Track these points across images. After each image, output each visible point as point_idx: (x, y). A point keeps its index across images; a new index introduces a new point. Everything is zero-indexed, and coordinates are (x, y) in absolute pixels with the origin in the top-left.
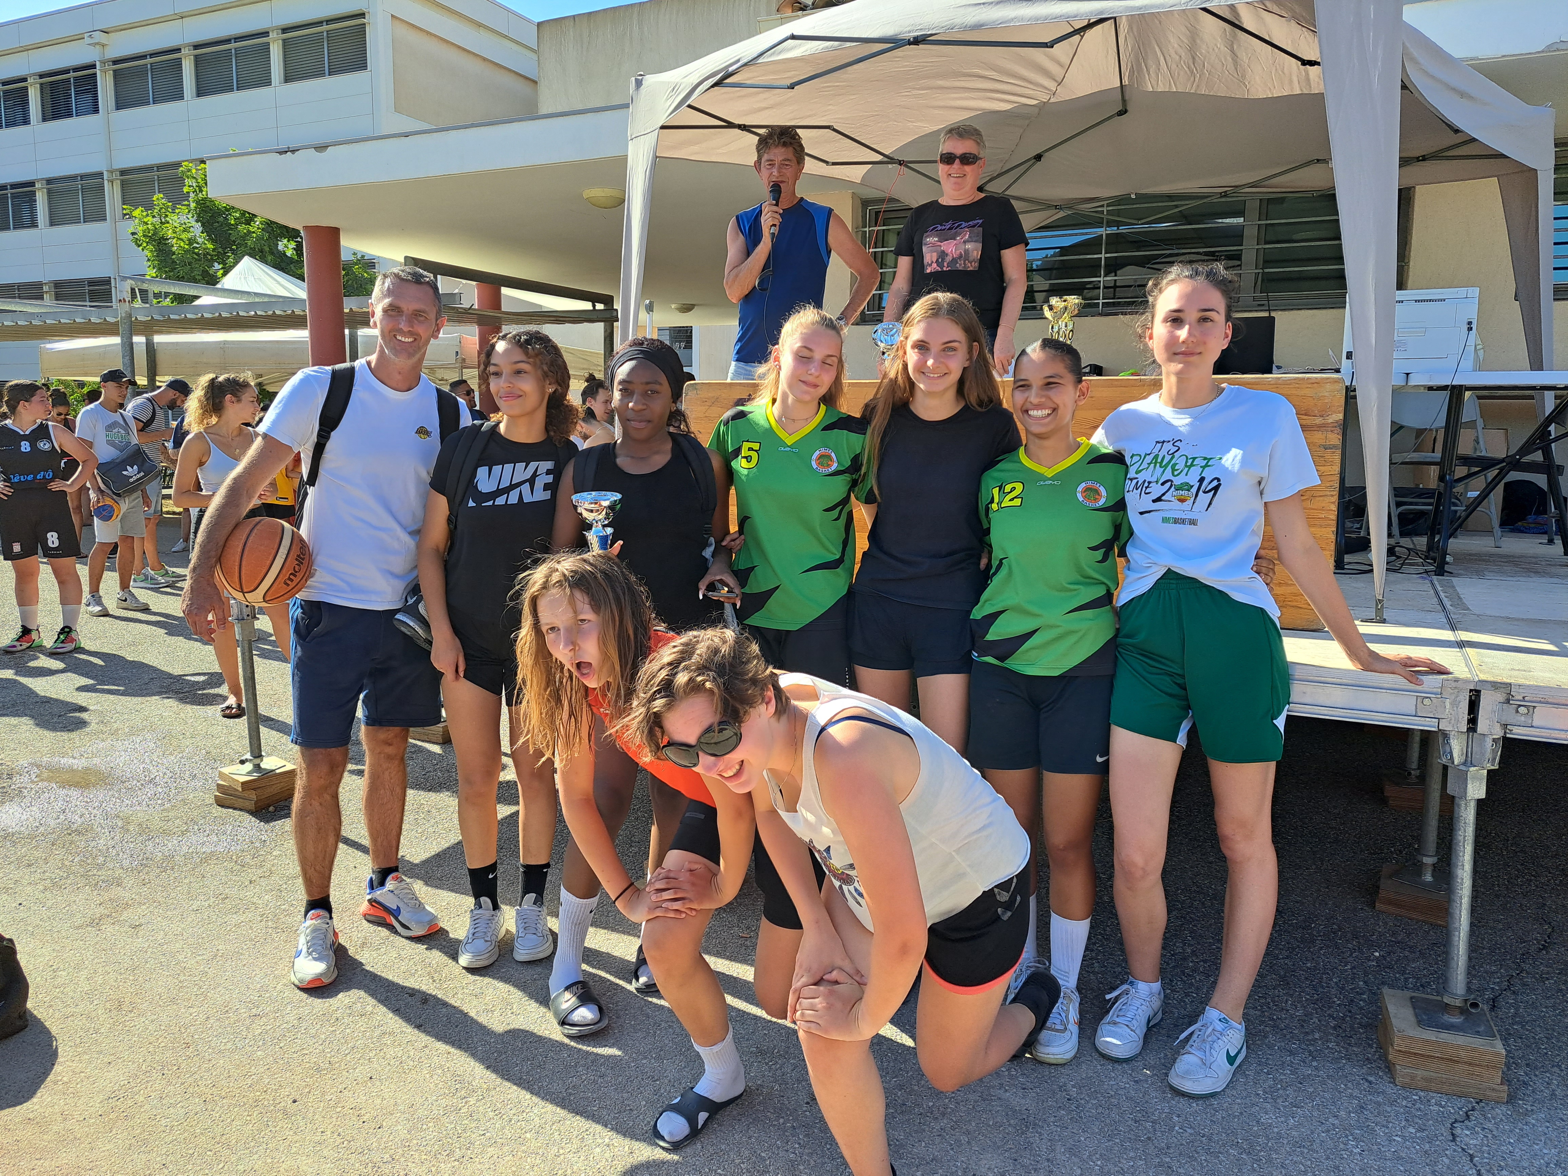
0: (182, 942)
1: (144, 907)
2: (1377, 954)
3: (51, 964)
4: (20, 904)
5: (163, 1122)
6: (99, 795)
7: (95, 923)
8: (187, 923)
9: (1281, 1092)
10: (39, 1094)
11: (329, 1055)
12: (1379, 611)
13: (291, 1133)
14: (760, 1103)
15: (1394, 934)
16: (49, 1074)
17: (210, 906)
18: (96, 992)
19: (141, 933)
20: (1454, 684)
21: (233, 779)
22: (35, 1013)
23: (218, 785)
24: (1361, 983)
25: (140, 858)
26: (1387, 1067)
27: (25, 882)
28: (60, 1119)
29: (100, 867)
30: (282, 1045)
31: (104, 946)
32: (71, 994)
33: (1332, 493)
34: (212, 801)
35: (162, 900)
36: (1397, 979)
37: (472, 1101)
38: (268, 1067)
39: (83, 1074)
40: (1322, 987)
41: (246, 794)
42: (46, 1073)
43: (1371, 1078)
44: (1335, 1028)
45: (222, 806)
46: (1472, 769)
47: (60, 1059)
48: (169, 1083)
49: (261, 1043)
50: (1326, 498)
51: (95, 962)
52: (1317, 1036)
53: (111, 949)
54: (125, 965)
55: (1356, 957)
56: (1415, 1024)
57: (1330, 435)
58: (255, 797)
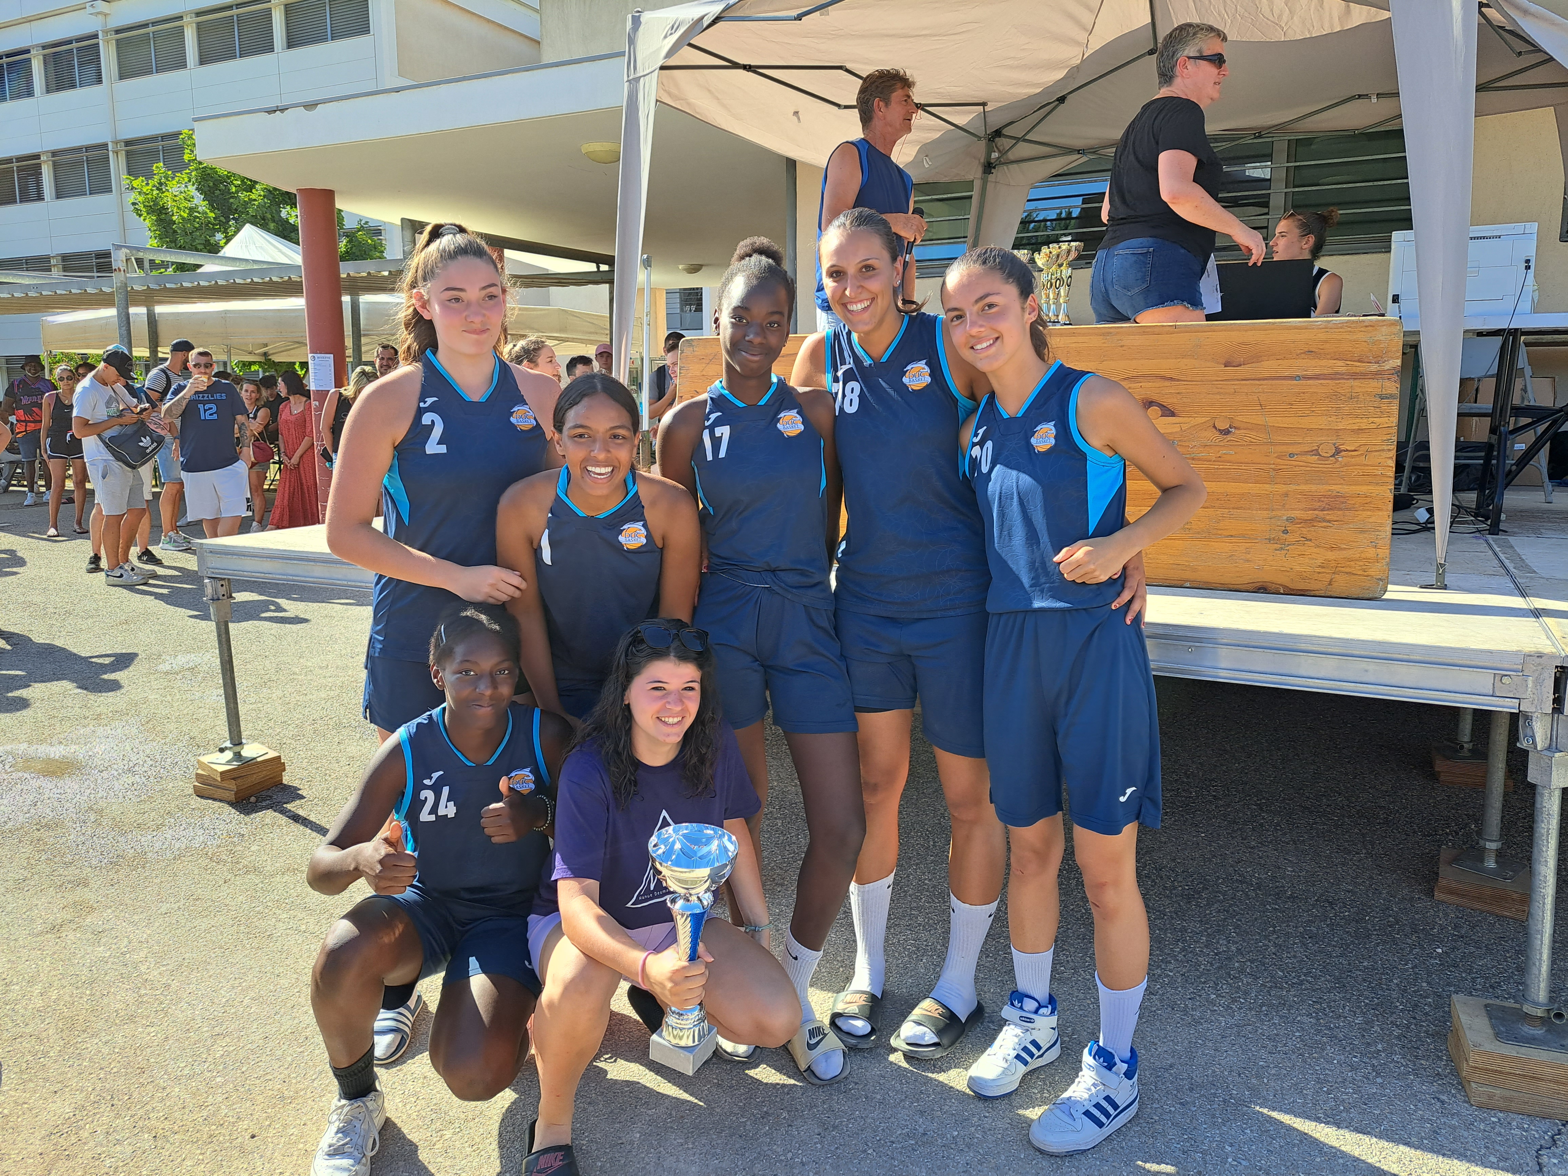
0: (146, 951)
1: (110, 911)
2: (1440, 951)
5: (108, 1162)
6: (71, 785)
7: (55, 928)
8: (155, 928)
9: (1344, 1115)
11: (294, 1081)
12: (1441, 576)
14: (766, 1134)
15: (1456, 927)
17: (179, 908)
18: (49, 1009)
19: (103, 940)
20: (1539, 659)
21: (212, 768)
23: (197, 774)
24: (1425, 984)
25: (111, 855)
26: (1460, 1083)
29: (68, 865)
30: (244, 1069)
31: (62, 956)
32: (22, 1011)
33: (1389, 447)
34: (191, 791)
35: (130, 902)
36: (1464, 980)
37: (448, 1134)
38: (226, 1095)
39: (26, 1106)
40: (1383, 990)
41: (225, 784)
43: (1444, 1097)
44: (1398, 1038)
45: (202, 797)
46: (1559, 755)
48: (118, 1116)
49: (221, 1067)
50: (1382, 453)
51: (51, 974)
52: (1380, 1047)
53: (69, 959)
54: (83, 977)
55: (1417, 954)
56: (1492, 1037)
57: (1387, 384)
58: (234, 788)
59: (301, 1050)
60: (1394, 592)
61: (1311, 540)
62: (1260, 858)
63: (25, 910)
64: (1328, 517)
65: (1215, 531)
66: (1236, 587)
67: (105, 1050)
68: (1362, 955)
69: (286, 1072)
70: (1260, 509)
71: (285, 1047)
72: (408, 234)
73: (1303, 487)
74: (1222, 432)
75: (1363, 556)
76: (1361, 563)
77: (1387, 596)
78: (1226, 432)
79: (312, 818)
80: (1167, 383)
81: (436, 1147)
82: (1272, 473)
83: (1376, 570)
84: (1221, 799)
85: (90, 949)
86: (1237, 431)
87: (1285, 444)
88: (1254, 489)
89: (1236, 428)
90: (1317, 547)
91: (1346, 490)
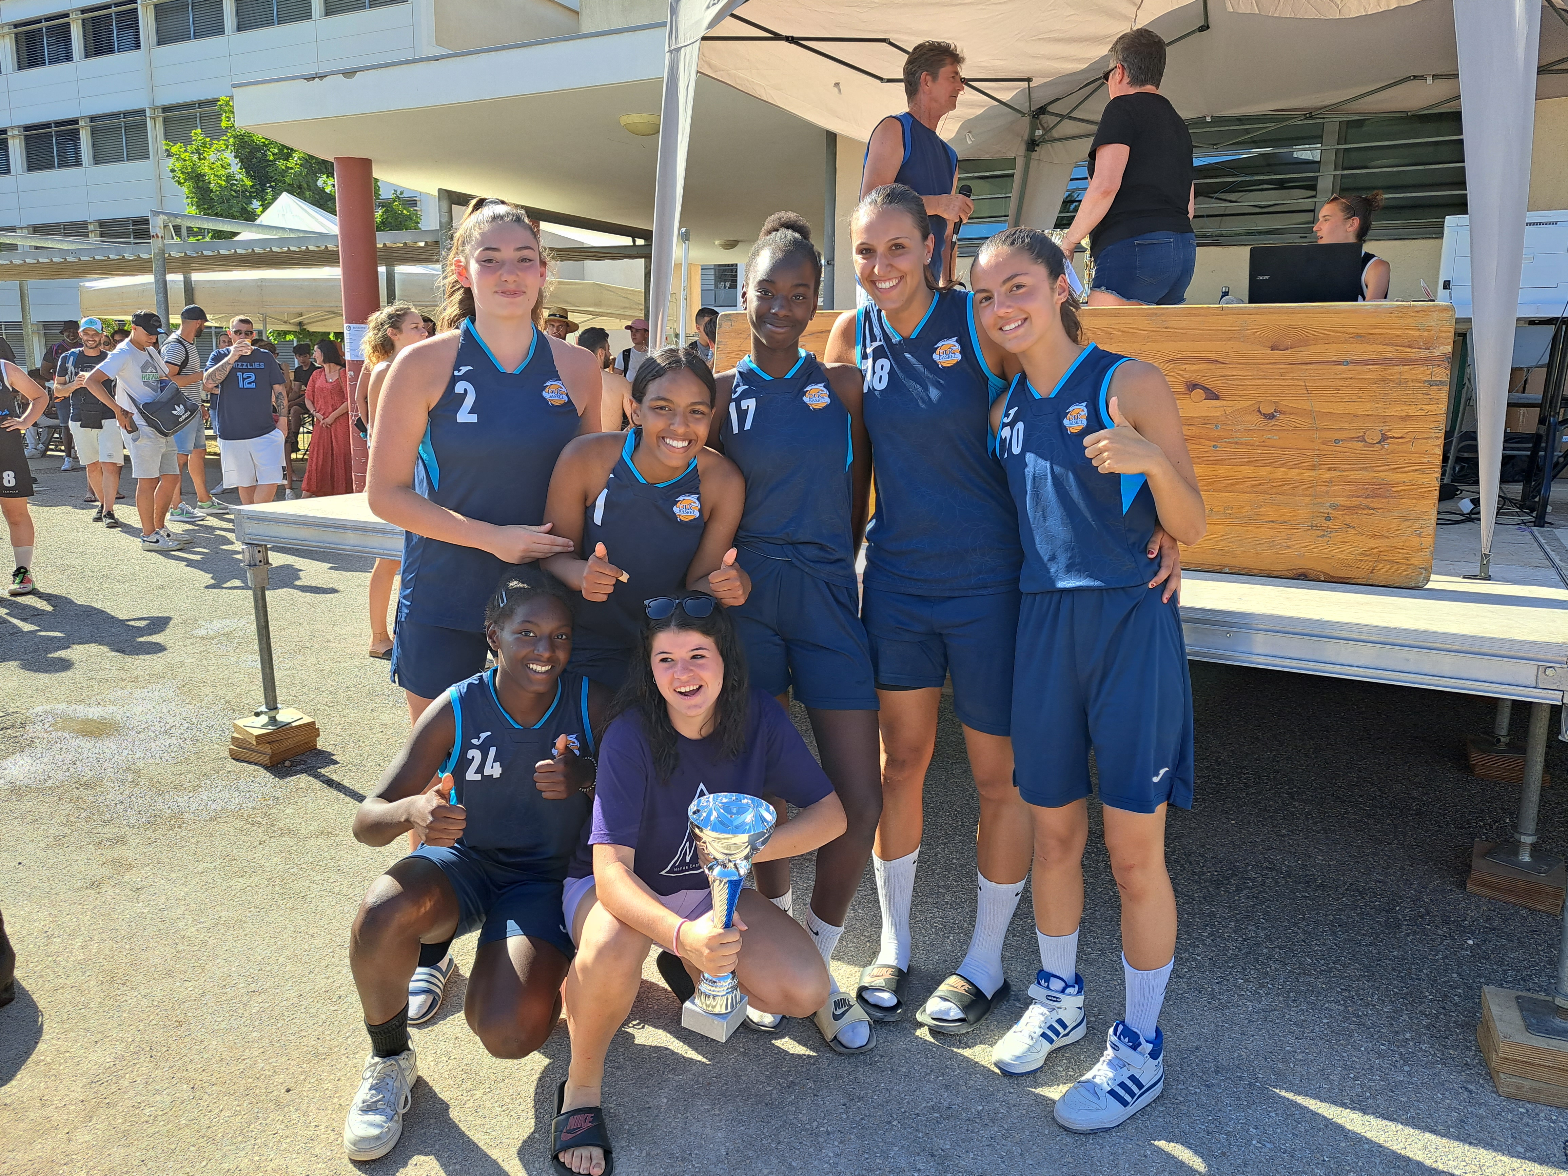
0: (183, 908)
1: (148, 868)
2: (1470, 942)
3: (45, 930)
4: (20, 863)
5: (147, 1111)
6: (109, 746)
7: (96, 885)
8: (192, 886)
9: (1371, 1101)
10: (19, 1076)
11: (328, 1038)
12: (1484, 566)
13: (282, 1127)
14: (792, 1103)
15: (1488, 919)
16: (31, 1054)
17: (215, 868)
18: (89, 962)
19: (142, 897)
21: (247, 732)
22: (24, 984)
23: (233, 737)
24: (1455, 975)
25: (149, 814)
26: (1489, 1074)
27: (27, 839)
28: (38, 1104)
29: (106, 823)
30: (279, 1025)
31: (102, 911)
32: (63, 963)
33: (1437, 435)
34: (227, 754)
35: (167, 860)
36: (1495, 971)
37: (478, 1094)
38: (262, 1050)
39: (68, 1054)
40: (1412, 979)
41: (261, 748)
42: (28, 1052)
43: (1472, 1087)
44: (1427, 1027)
45: (237, 760)
47: (45, 1037)
48: (157, 1067)
49: (257, 1023)
50: (1430, 441)
51: (92, 928)
52: (1408, 1036)
53: (109, 914)
54: (123, 932)
55: (1448, 945)
56: (1524, 1028)
57: (1436, 370)
58: (269, 751)
59: (335, 1008)
60: (1437, 582)
61: (1353, 528)
62: (1290, 846)
63: (65, 865)
64: (1372, 505)
65: (1256, 517)
66: (1275, 573)
67: (144, 1003)
68: (1393, 945)
69: (320, 1029)
70: (1305, 495)
71: (319, 1005)
72: (445, 204)
73: (1347, 473)
74: (1265, 415)
75: (1407, 544)
76: (1405, 552)
77: (1429, 585)
78: (1271, 417)
79: (346, 783)
80: (1213, 366)
81: (466, 1106)
82: (1316, 459)
83: (1419, 559)
84: (1252, 787)
85: (129, 905)
86: (1282, 416)
87: (1332, 430)
88: (1295, 474)
89: (1280, 413)
90: (1360, 534)
91: (1390, 477)
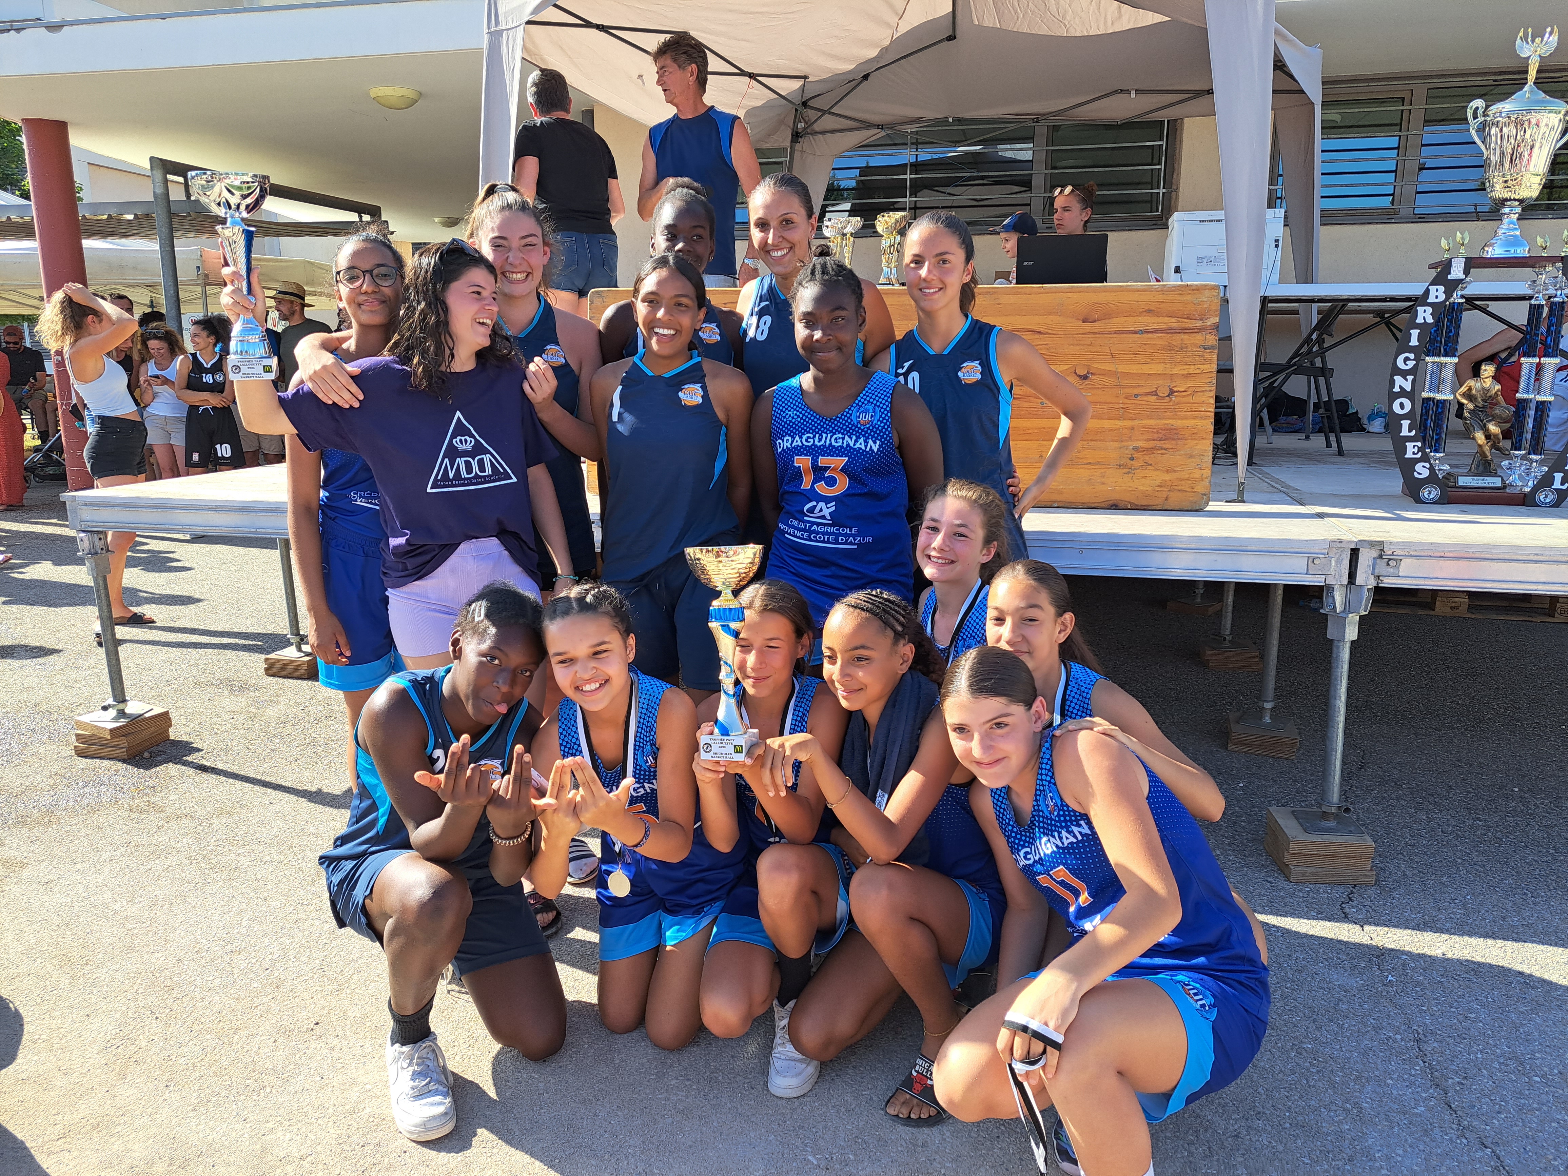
2: (1241, 785)
5: (181, 1061)
12: (1241, 493)
15: (1248, 768)
20: (1339, 545)
21: (97, 727)
23: (77, 735)
26: (1282, 869)
33: (1210, 389)
34: (72, 752)
41: (115, 741)
43: (1271, 879)
45: (86, 757)
46: (1350, 615)
50: (1204, 394)
56: (1302, 831)
57: (1210, 337)
58: (126, 744)
60: (1213, 506)
61: (1151, 465)
64: (1165, 446)
65: (1077, 460)
66: (1095, 506)
70: (1113, 441)
72: (159, 174)
73: (1145, 422)
74: (1080, 376)
75: (1192, 476)
76: (1190, 482)
77: (1208, 508)
78: (1085, 377)
80: (1037, 336)
82: (1121, 411)
83: (1200, 488)
86: (1094, 377)
87: (1132, 387)
88: (1107, 424)
89: (1092, 374)
90: (1157, 470)
91: (1178, 423)
